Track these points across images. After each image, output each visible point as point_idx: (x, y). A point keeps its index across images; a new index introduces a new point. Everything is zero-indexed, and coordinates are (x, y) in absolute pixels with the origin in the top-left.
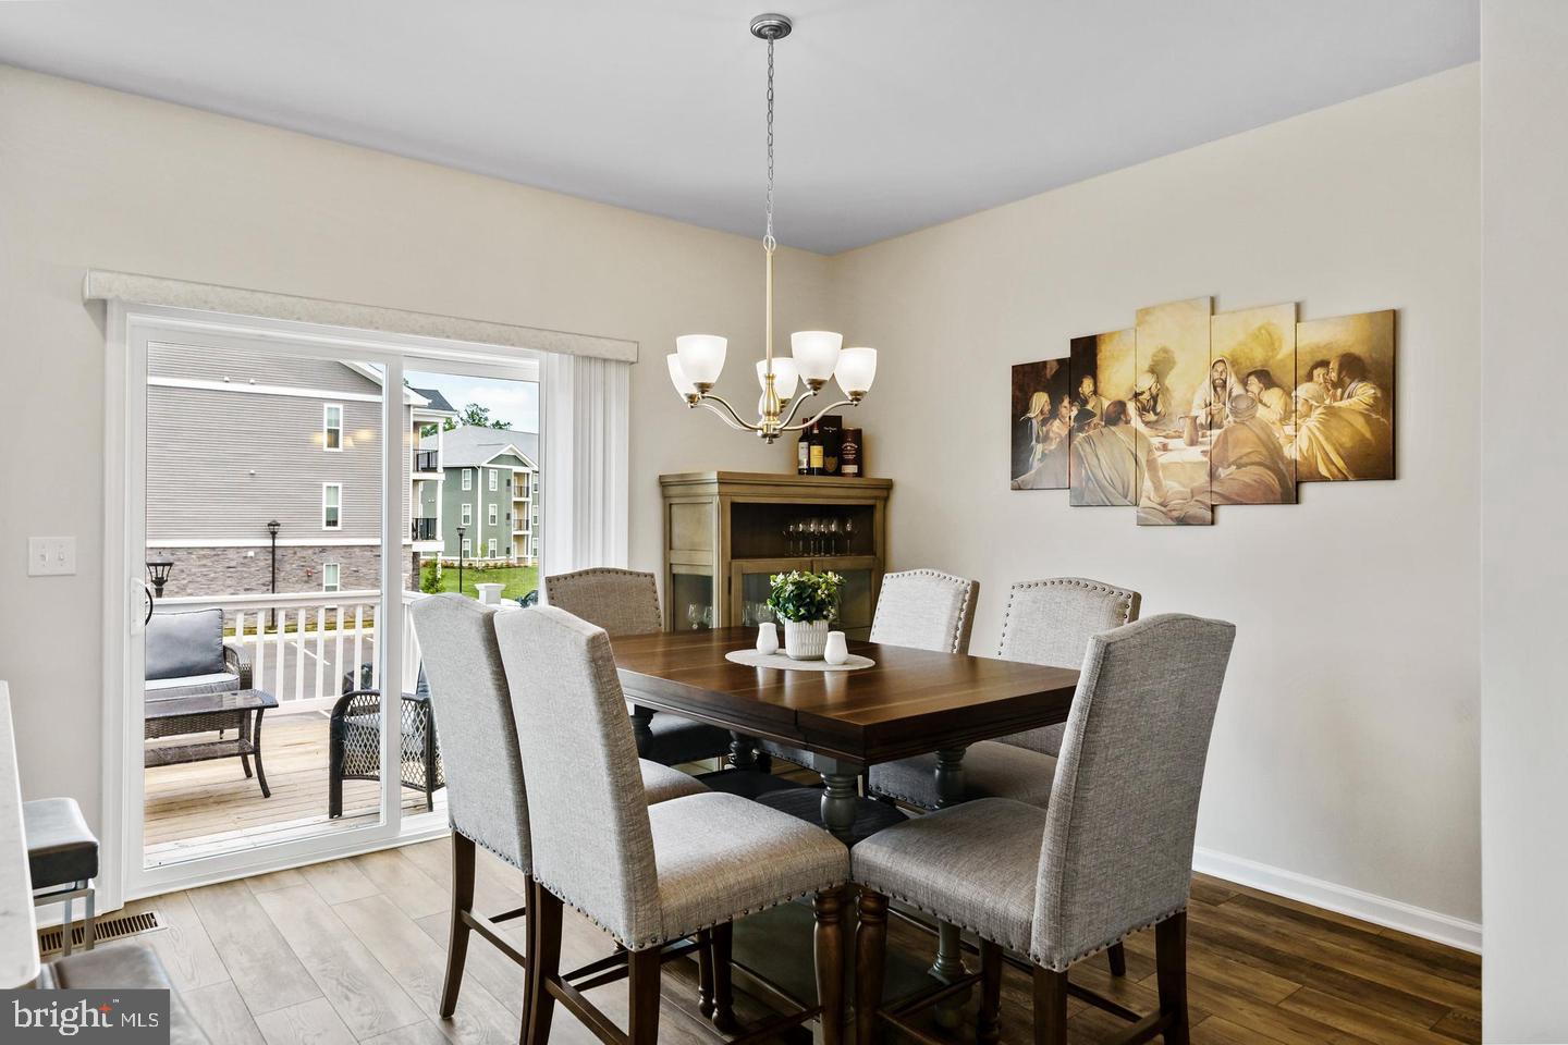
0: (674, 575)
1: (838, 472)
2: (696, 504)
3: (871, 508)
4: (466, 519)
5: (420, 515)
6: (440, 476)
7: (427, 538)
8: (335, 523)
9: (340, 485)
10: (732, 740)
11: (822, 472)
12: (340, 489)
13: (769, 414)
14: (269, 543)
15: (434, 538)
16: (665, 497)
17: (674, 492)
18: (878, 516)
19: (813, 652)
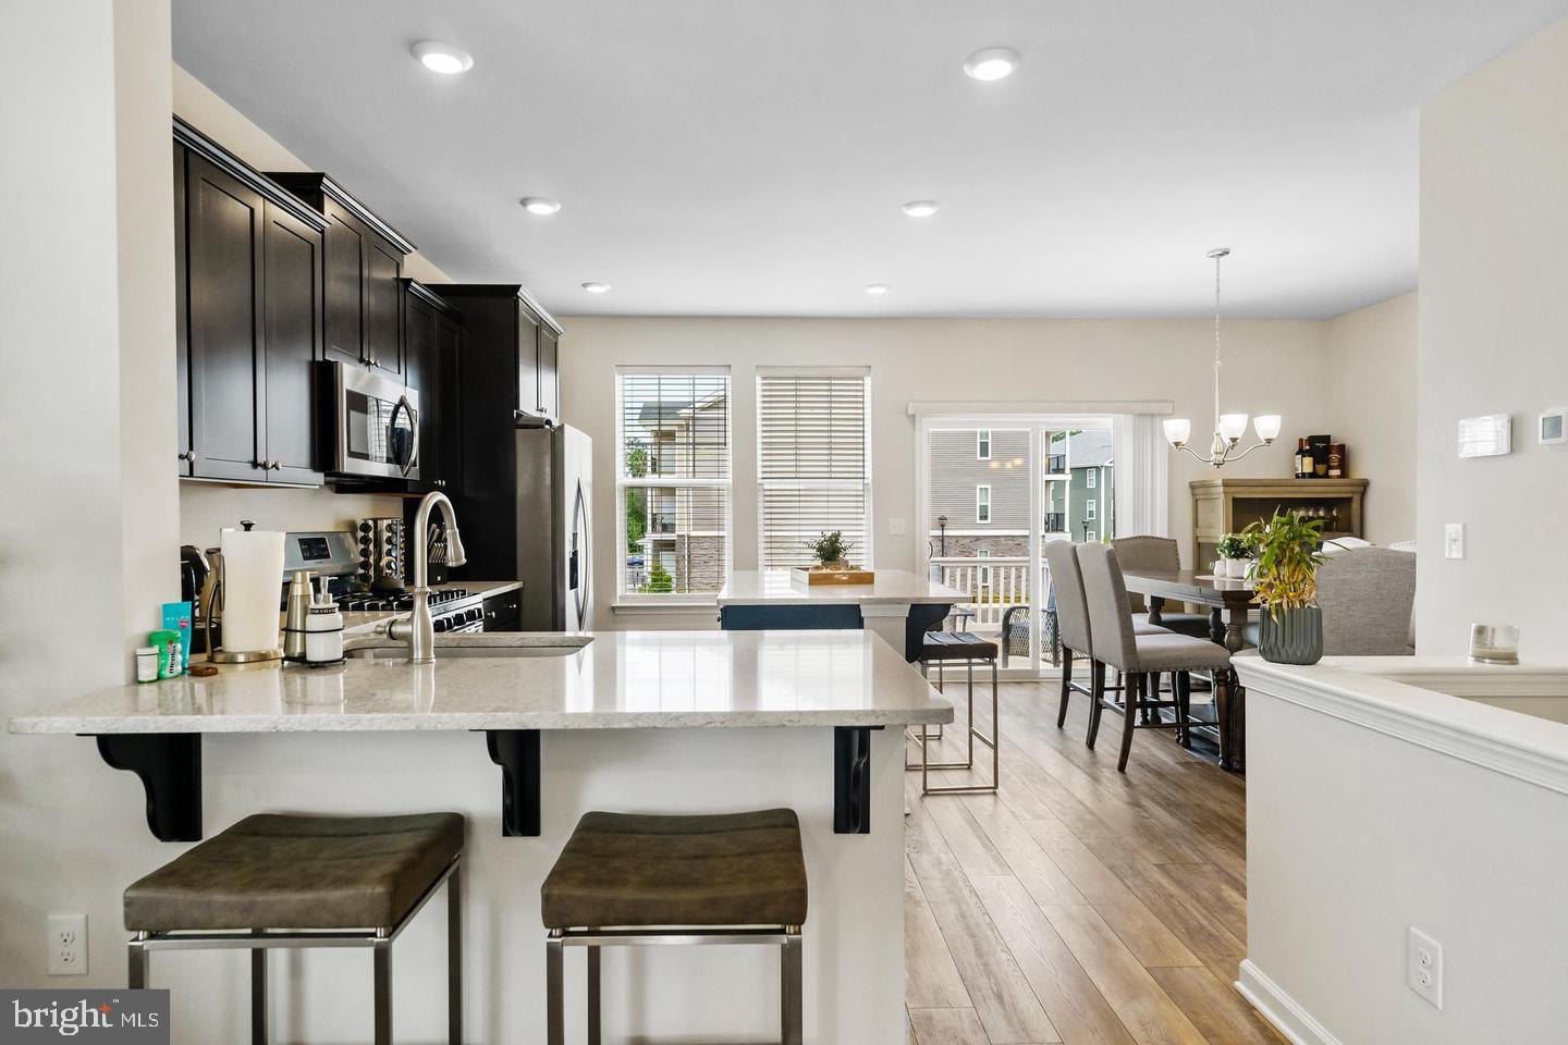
0: (1199, 544)
1: (1326, 476)
2: (1210, 499)
3: (1349, 500)
4: (1091, 514)
5: (1052, 510)
6: (1067, 477)
7: (1057, 530)
8: (986, 518)
9: (989, 487)
10: (1210, 628)
11: (1313, 475)
12: (990, 491)
13: (1216, 453)
14: (939, 533)
15: (1063, 530)
16: (1194, 495)
17: (1199, 491)
18: (1355, 505)
19: (1239, 575)
